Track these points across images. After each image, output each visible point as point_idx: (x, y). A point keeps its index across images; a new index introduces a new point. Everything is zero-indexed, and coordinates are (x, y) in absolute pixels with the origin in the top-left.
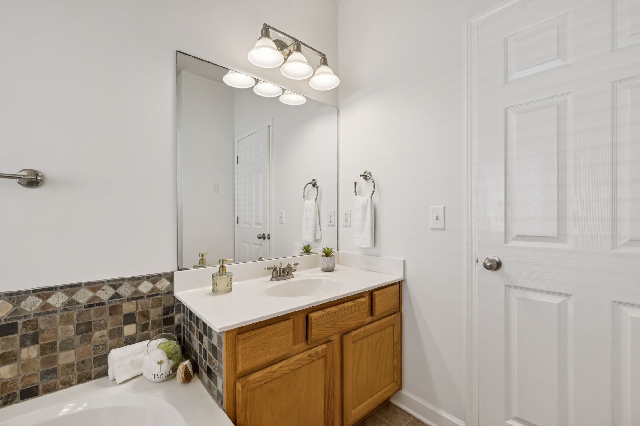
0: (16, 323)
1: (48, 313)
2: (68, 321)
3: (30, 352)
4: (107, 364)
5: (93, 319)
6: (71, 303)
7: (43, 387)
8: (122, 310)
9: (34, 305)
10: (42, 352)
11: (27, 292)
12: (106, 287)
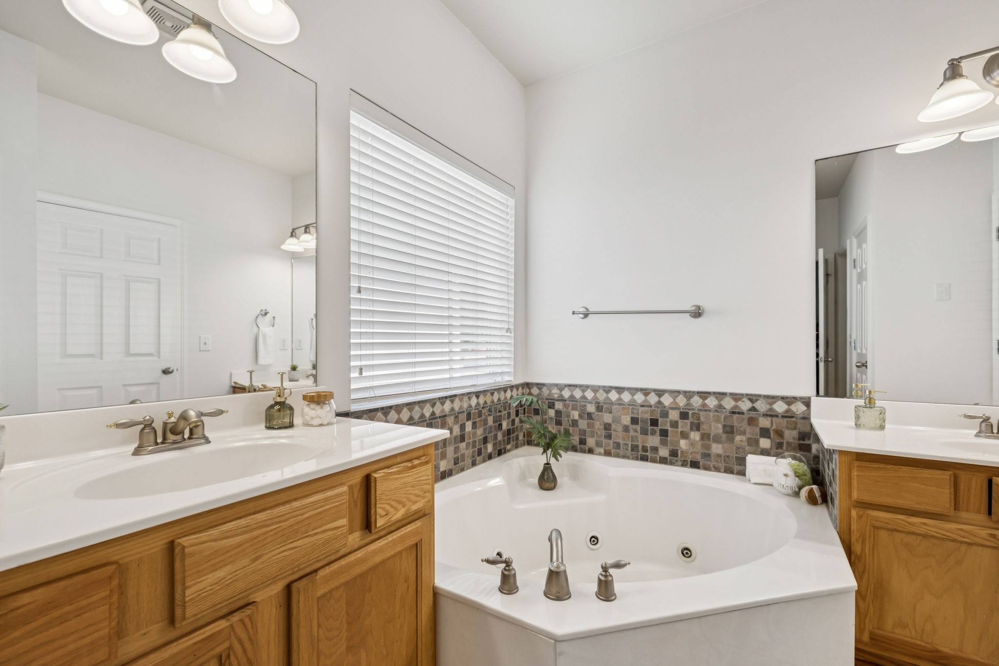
0: (688, 413)
1: (706, 411)
2: (717, 420)
3: (695, 436)
4: (745, 465)
5: (736, 424)
6: (720, 406)
7: (703, 465)
8: (758, 423)
9: (698, 403)
10: (702, 438)
11: (694, 392)
12: (745, 399)
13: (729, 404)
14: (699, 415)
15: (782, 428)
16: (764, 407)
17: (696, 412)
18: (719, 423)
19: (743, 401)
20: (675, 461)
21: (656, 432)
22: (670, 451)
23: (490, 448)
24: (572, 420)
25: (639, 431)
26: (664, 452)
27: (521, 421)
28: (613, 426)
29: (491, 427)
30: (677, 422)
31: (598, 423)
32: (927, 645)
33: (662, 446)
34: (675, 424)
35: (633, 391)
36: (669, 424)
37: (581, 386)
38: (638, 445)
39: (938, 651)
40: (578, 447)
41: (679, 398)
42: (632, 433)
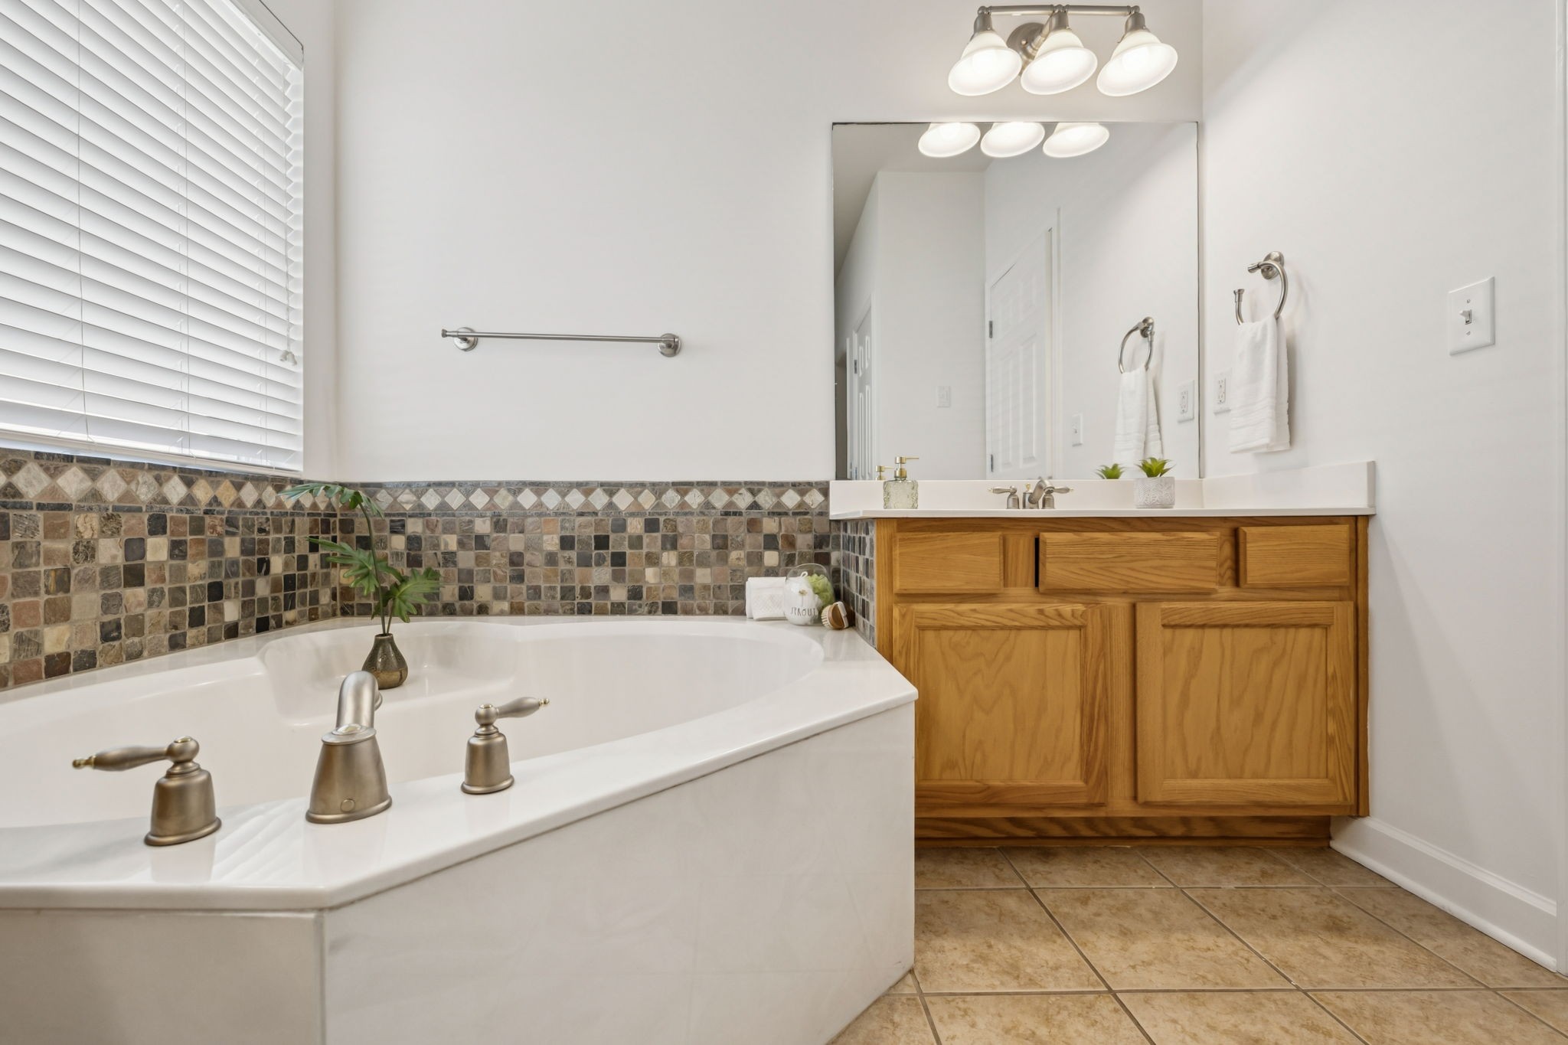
0: (658, 519)
1: (686, 514)
2: (704, 530)
3: (670, 558)
4: (744, 598)
5: (730, 532)
6: (708, 505)
7: (682, 606)
8: (761, 526)
9: (673, 501)
10: (680, 562)
11: (667, 484)
12: (743, 491)
13: (719, 499)
14: (675, 521)
15: (794, 531)
16: (769, 501)
17: (671, 517)
18: (705, 533)
19: (740, 494)
20: (637, 607)
21: (604, 559)
22: (629, 591)
23: (231, 611)
24: (442, 553)
25: (575, 560)
26: (618, 594)
27: (326, 563)
28: (528, 557)
29: (234, 563)
30: (640, 538)
31: (498, 554)
32: (978, 784)
33: (616, 584)
34: (636, 542)
35: (564, 488)
36: (626, 543)
37: (461, 484)
38: (574, 587)
39: (989, 787)
40: (457, 606)
41: (643, 494)
42: (563, 566)
